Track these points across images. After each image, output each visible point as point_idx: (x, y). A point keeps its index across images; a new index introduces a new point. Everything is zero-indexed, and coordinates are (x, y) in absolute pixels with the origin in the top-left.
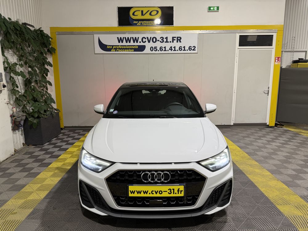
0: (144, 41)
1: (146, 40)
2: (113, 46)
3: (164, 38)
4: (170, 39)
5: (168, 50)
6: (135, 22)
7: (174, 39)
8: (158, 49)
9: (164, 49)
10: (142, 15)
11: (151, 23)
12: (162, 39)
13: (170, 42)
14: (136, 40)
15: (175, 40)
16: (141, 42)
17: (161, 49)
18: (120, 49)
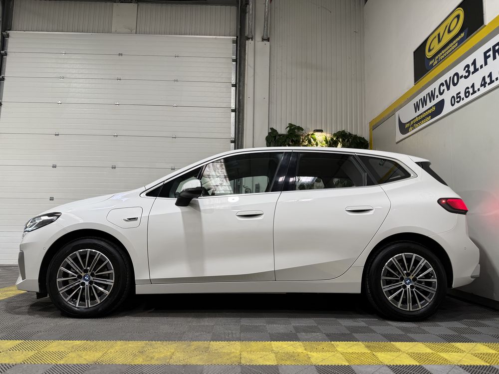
0: (442, 91)
1: (445, 87)
2: (410, 122)
3: (470, 65)
4: (480, 61)
5: (479, 90)
6: (431, 63)
7: (488, 54)
8: (462, 95)
9: (471, 90)
10: (439, 41)
11: (451, 48)
12: (467, 69)
13: (481, 67)
14: (432, 96)
15: (489, 56)
16: (439, 95)
17: (467, 93)
18: (417, 123)
